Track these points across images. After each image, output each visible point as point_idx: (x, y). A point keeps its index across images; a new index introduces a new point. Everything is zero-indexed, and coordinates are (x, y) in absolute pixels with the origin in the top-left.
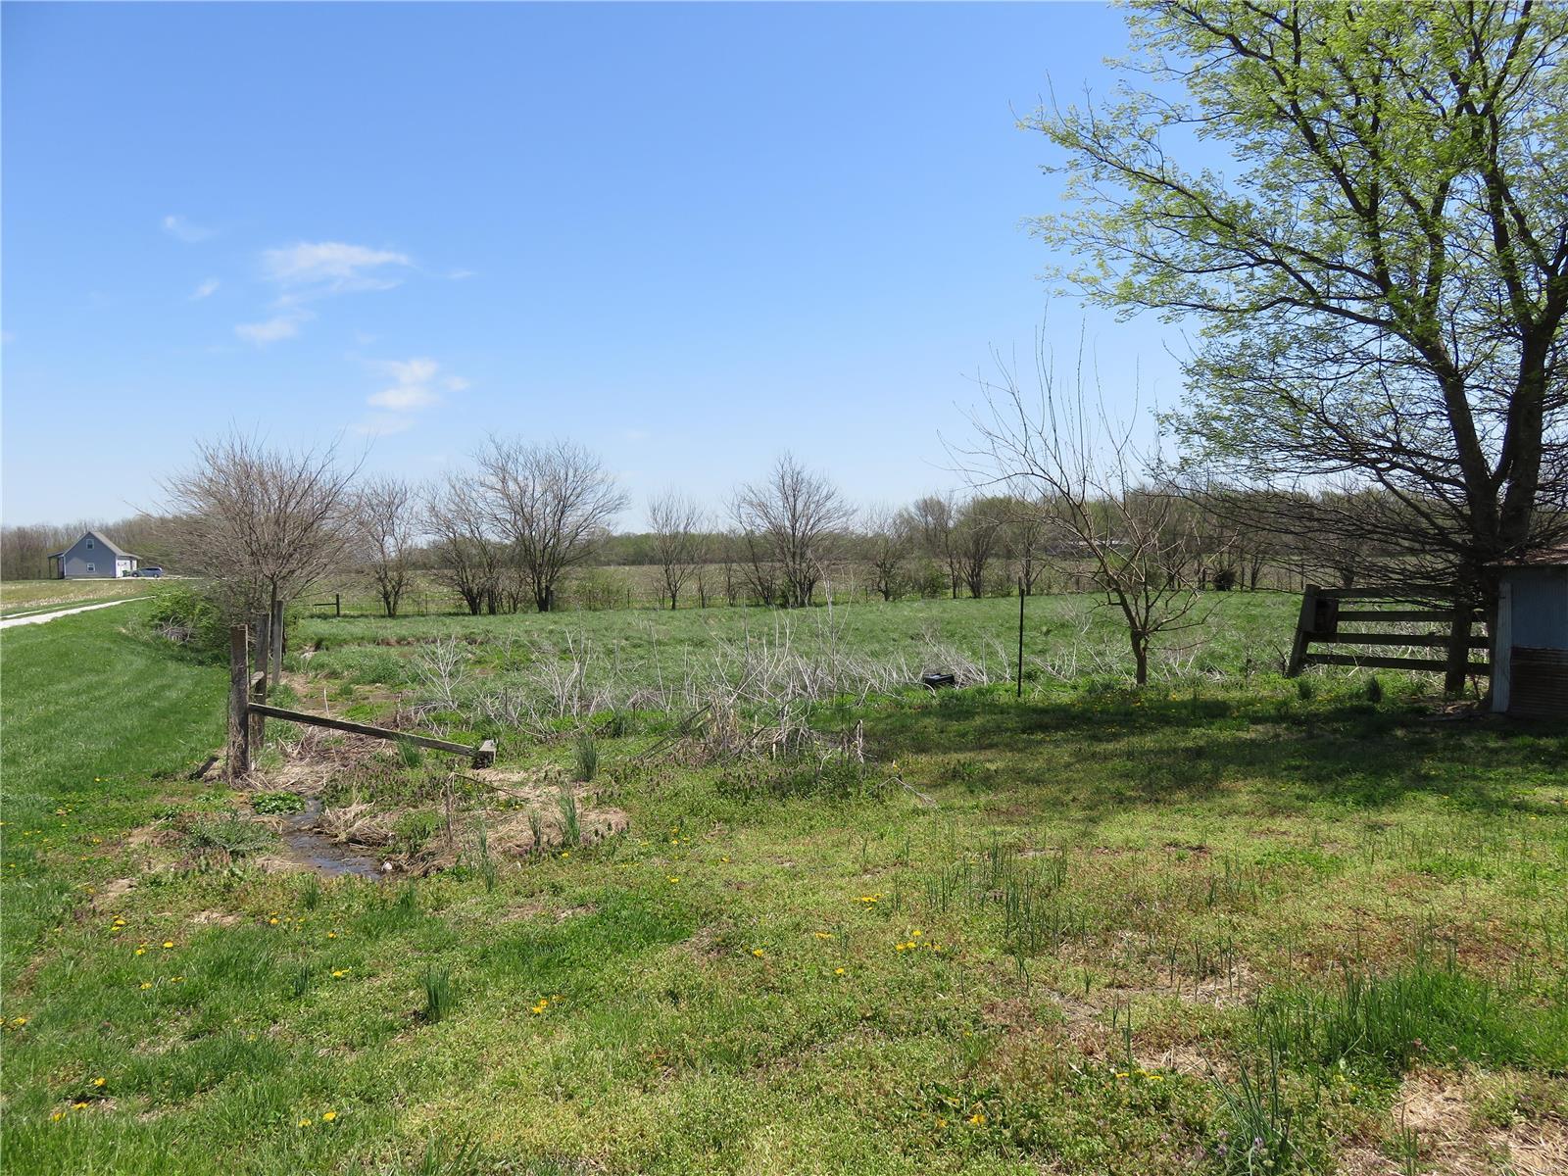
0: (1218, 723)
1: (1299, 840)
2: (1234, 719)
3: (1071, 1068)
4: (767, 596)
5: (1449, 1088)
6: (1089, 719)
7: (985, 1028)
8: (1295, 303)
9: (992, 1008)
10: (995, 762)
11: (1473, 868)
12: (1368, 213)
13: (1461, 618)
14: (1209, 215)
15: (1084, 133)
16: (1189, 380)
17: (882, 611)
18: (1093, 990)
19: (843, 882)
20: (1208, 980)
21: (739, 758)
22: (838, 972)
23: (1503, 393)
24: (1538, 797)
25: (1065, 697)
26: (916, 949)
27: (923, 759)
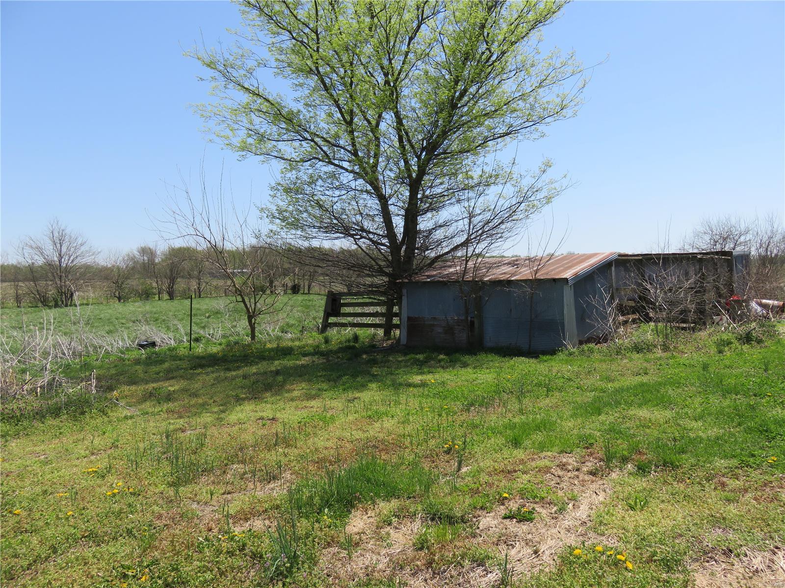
0: (288, 357)
1: (318, 410)
2: (295, 355)
3: (198, 540)
4: (44, 301)
5: (369, 512)
6: (226, 360)
7: (155, 528)
8: (320, 160)
9: (160, 517)
10: (173, 386)
11: (386, 414)
12: (350, 123)
13: (390, 304)
14: (281, 114)
15: (219, 63)
16: (272, 193)
17: (118, 308)
18: (214, 497)
19: (77, 462)
20: (271, 482)
21: (15, 398)
22: (68, 514)
23: (402, 208)
24: (414, 380)
25: (214, 349)
26: (119, 493)
27: (133, 388)
